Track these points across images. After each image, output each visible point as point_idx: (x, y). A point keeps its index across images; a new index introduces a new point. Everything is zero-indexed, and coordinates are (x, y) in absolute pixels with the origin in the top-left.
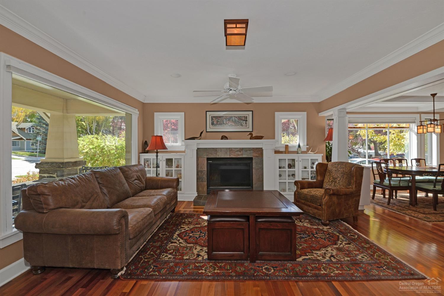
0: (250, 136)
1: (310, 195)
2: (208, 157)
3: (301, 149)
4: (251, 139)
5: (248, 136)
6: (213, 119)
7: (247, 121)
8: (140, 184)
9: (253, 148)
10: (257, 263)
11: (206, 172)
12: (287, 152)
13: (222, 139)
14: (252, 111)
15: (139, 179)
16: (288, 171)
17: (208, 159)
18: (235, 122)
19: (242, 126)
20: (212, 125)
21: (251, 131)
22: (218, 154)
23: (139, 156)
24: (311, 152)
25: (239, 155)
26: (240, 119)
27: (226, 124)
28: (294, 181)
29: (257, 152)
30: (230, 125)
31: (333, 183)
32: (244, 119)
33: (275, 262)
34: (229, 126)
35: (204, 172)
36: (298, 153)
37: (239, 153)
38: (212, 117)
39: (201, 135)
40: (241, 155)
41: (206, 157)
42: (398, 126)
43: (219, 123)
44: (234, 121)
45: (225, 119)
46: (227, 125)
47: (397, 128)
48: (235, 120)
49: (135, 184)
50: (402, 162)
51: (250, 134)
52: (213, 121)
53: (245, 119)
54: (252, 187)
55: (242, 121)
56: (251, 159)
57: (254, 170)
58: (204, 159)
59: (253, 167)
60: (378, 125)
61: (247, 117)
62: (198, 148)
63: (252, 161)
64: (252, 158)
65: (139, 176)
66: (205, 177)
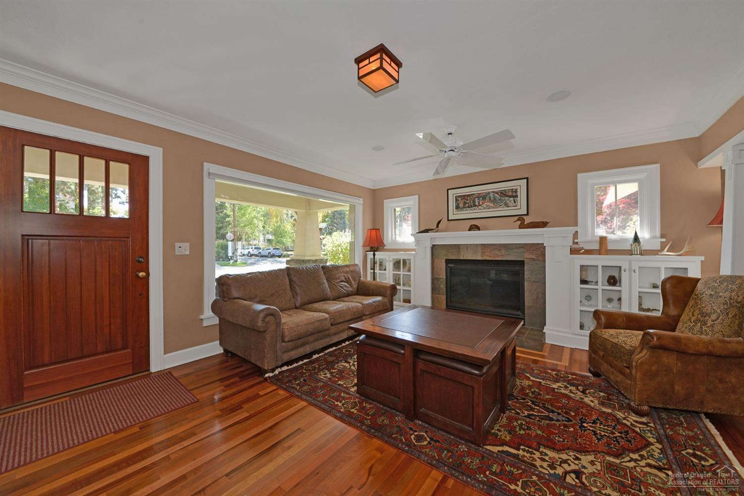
0: (519, 222)
1: (612, 342)
2: (447, 258)
3: (639, 245)
4: (520, 227)
5: (516, 222)
6: (458, 200)
7: (517, 196)
8: (348, 287)
9: (524, 244)
10: (415, 423)
11: (445, 281)
12: (603, 251)
13: (470, 230)
14: (527, 178)
15: (347, 281)
16: (602, 290)
17: (448, 261)
18: (494, 201)
19: (508, 207)
20: (456, 209)
21: (526, 213)
22: (462, 253)
23: (366, 254)
24: (668, 251)
25: (497, 256)
26: (503, 194)
27: (478, 206)
28: (593, 310)
29: (533, 250)
30: (485, 206)
31: (699, 324)
32: (510, 194)
33: (445, 434)
34: (485, 208)
35: (442, 280)
36: (632, 254)
37: (498, 253)
38: (456, 196)
39: (438, 226)
40: (501, 256)
41: (445, 258)
43: (468, 205)
44: (492, 199)
45: (477, 199)
46: (480, 207)
48: (494, 197)
49: (340, 287)
51: (518, 220)
52: (458, 203)
53: (514, 194)
54: (524, 313)
55: (507, 198)
56: (521, 263)
57: (526, 283)
58: (442, 260)
59: (526, 277)
61: (516, 190)
62: (433, 245)
63: (524, 267)
64: (523, 261)
65: (349, 278)
66: (443, 286)
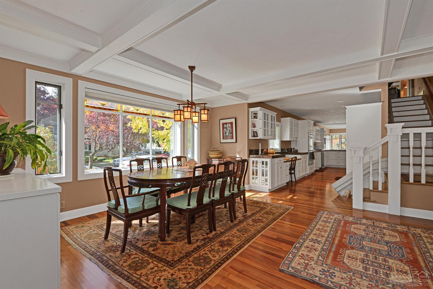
42: (162, 115)
47: (161, 117)
50: (161, 162)
60: (137, 110)
